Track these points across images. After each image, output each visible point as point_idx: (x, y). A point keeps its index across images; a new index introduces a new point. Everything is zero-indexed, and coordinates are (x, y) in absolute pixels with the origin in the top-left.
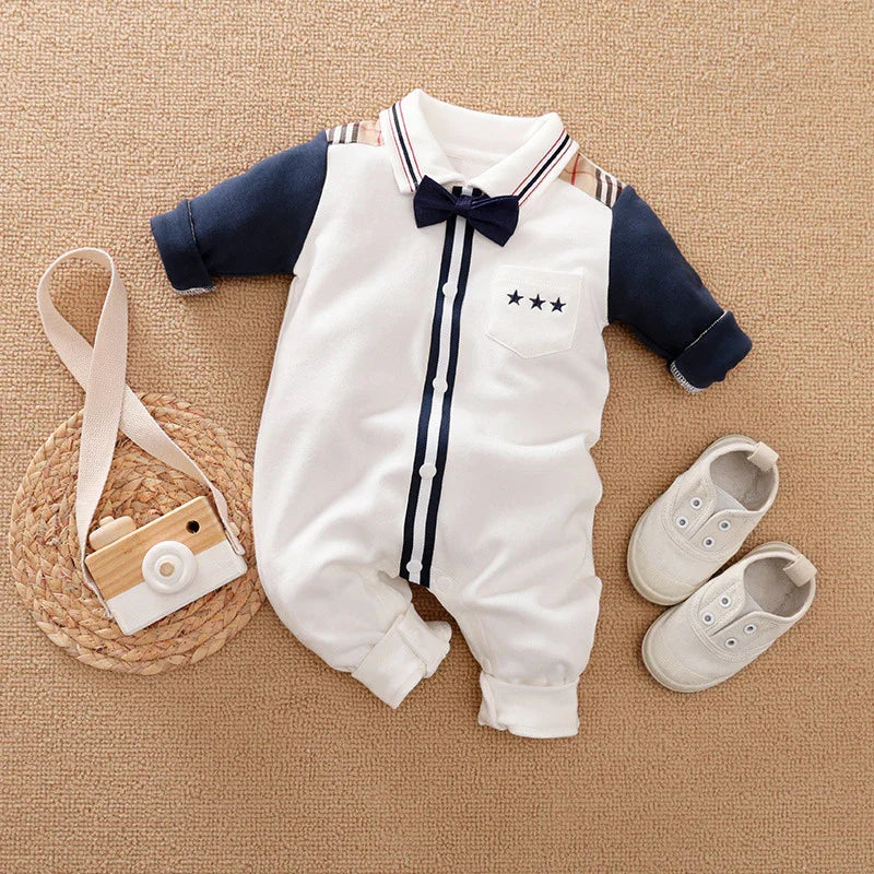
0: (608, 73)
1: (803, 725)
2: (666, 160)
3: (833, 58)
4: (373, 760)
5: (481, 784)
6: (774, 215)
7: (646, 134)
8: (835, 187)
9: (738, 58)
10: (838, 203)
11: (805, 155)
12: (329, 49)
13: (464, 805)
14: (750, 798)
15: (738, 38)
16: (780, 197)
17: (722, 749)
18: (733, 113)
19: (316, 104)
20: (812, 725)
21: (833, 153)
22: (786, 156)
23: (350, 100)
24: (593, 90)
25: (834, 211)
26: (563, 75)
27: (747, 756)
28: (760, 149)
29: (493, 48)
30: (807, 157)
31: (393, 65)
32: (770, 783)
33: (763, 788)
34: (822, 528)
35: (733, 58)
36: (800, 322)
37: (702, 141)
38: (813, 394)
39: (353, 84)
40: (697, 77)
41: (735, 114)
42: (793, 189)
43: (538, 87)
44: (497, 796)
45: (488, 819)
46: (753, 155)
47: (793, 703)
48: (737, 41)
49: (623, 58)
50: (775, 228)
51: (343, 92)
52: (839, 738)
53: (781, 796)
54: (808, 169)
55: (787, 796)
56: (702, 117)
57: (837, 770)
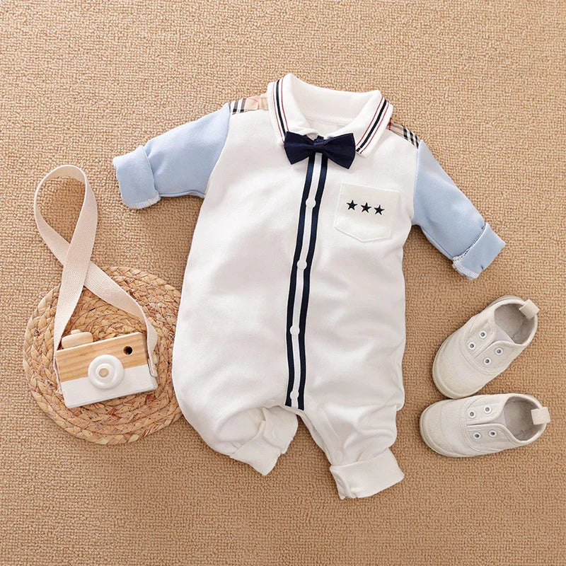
0: (404, 63)
1: (521, 490)
2: (440, 120)
3: (548, 58)
4: (239, 505)
5: (310, 523)
6: (509, 157)
8: (549, 140)
9: (487, 56)
10: (550, 151)
11: (530, 119)
12: (224, 42)
13: (298, 536)
14: (485, 537)
15: (488, 43)
16: (513, 146)
17: (468, 504)
18: (484, 91)
19: (215, 78)
20: (527, 490)
21: (548, 118)
22: (517, 120)
23: (237, 75)
24: (394, 74)
25: (548, 156)
26: (375, 63)
27: (484, 509)
28: (501, 114)
29: (330, 44)
30: (532, 120)
31: (265, 53)
32: (498, 527)
33: (494, 530)
34: (536, 361)
35: (485, 56)
36: (524, 226)
37: (464, 109)
38: (532, 274)
39: (239, 65)
40: (461, 67)
41: (485, 92)
42: (521, 141)
43: (358, 70)
44: (320, 532)
45: (313, 546)
47: (515, 475)
48: (488, 46)
49: (413, 54)
50: (510, 166)
51: (232, 70)
52: (544, 499)
53: (505, 536)
54: (531, 128)
55: (510, 536)
56: (464, 93)
57: (543, 519)
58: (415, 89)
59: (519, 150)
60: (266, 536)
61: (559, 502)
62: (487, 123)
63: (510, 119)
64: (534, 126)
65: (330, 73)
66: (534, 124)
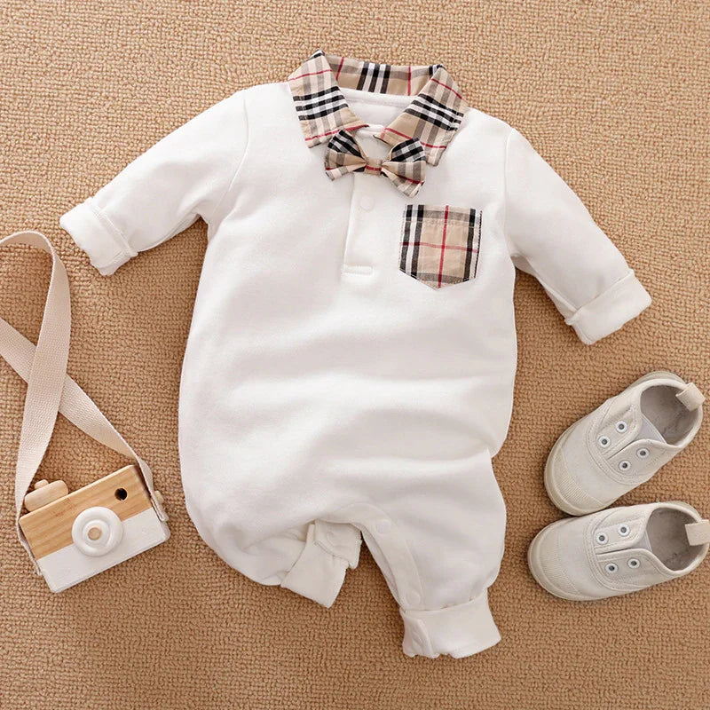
0: (486, 7)
1: (631, 630)
4: (226, 639)
5: (326, 667)
7: (519, 65)
8: (694, 126)
10: (695, 141)
11: (667, 94)
13: (309, 686)
14: (578, 695)
16: (641, 133)
17: (553, 648)
18: (601, 51)
19: (208, 20)
20: (640, 630)
22: (648, 94)
23: (241, 18)
24: (470, 22)
25: (691, 149)
26: (443, 6)
27: (577, 655)
28: (626, 85)
30: (669, 96)
32: (598, 682)
33: (591, 686)
37: (571, 77)
41: (603, 53)
42: (653, 126)
44: (342, 680)
45: (331, 700)
46: (618, 91)
47: (623, 608)
51: (234, 9)
52: (664, 643)
53: (607, 695)
54: (668, 108)
55: (613, 695)
56: (572, 53)
57: (661, 673)
58: (500, 47)
59: (648, 139)
60: (264, 684)
61: (685, 648)
62: (604, 98)
63: (637, 94)
64: (673, 105)
65: (378, 19)
66: (674, 102)
